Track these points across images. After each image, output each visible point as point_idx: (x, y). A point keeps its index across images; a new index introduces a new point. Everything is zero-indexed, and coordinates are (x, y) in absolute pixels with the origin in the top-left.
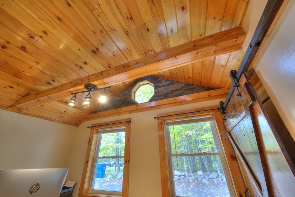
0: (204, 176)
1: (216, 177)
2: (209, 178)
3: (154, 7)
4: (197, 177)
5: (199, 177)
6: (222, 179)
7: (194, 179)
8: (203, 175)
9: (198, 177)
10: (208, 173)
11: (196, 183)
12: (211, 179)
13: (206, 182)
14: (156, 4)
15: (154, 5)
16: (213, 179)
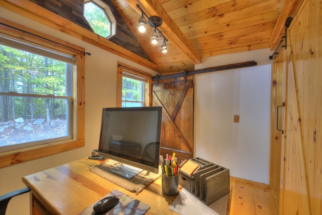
0: (26, 124)
1: (42, 123)
2: (33, 124)
3: (205, 14)
4: (13, 126)
5: (17, 124)
6: (50, 124)
7: (8, 128)
8: (24, 122)
9: (15, 125)
10: (32, 120)
11: (12, 132)
12: (36, 125)
13: (29, 129)
14: (207, 15)
15: (207, 14)
16: (38, 125)
